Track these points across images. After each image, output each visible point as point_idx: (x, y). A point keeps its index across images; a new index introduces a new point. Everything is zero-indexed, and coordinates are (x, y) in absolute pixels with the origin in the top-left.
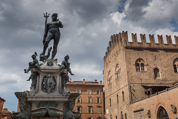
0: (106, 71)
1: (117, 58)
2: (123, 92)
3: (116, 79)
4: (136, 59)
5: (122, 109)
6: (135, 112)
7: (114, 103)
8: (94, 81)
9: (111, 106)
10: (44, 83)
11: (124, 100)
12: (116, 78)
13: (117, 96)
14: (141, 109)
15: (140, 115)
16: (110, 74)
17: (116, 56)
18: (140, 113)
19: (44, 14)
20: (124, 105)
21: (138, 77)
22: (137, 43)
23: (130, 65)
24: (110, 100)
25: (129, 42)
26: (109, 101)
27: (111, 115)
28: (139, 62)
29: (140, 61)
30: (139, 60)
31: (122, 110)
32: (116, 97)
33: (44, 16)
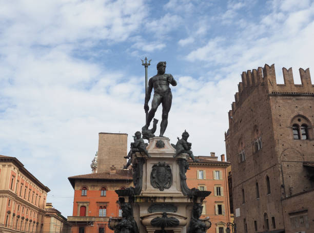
0: (234, 137)
1: (254, 114)
2: (268, 178)
3: (253, 154)
4: (292, 116)
5: (267, 209)
6: (290, 214)
7: (251, 197)
8: (210, 155)
9: (244, 202)
10: (154, 175)
11: (269, 192)
12: (254, 151)
13: (257, 184)
14: (302, 210)
15: (301, 220)
16: (242, 143)
17: (254, 110)
18: (302, 217)
19: (142, 61)
20: (269, 202)
21: (297, 149)
22: (293, 87)
23: (280, 128)
24: (243, 190)
25: (278, 85)
26: (241, 194)
27: (245, 220)
28: (297, 122)
29: (299, 120)
30: (297, 118)
31: (265, 211)
32: (255, 187)
33: (143, 65)
